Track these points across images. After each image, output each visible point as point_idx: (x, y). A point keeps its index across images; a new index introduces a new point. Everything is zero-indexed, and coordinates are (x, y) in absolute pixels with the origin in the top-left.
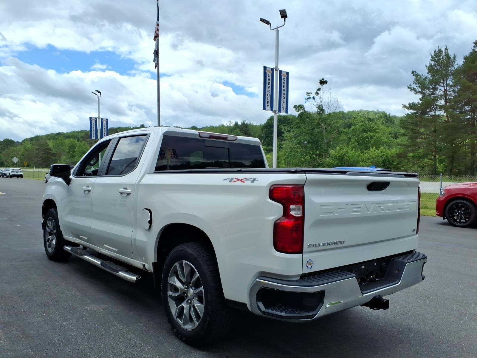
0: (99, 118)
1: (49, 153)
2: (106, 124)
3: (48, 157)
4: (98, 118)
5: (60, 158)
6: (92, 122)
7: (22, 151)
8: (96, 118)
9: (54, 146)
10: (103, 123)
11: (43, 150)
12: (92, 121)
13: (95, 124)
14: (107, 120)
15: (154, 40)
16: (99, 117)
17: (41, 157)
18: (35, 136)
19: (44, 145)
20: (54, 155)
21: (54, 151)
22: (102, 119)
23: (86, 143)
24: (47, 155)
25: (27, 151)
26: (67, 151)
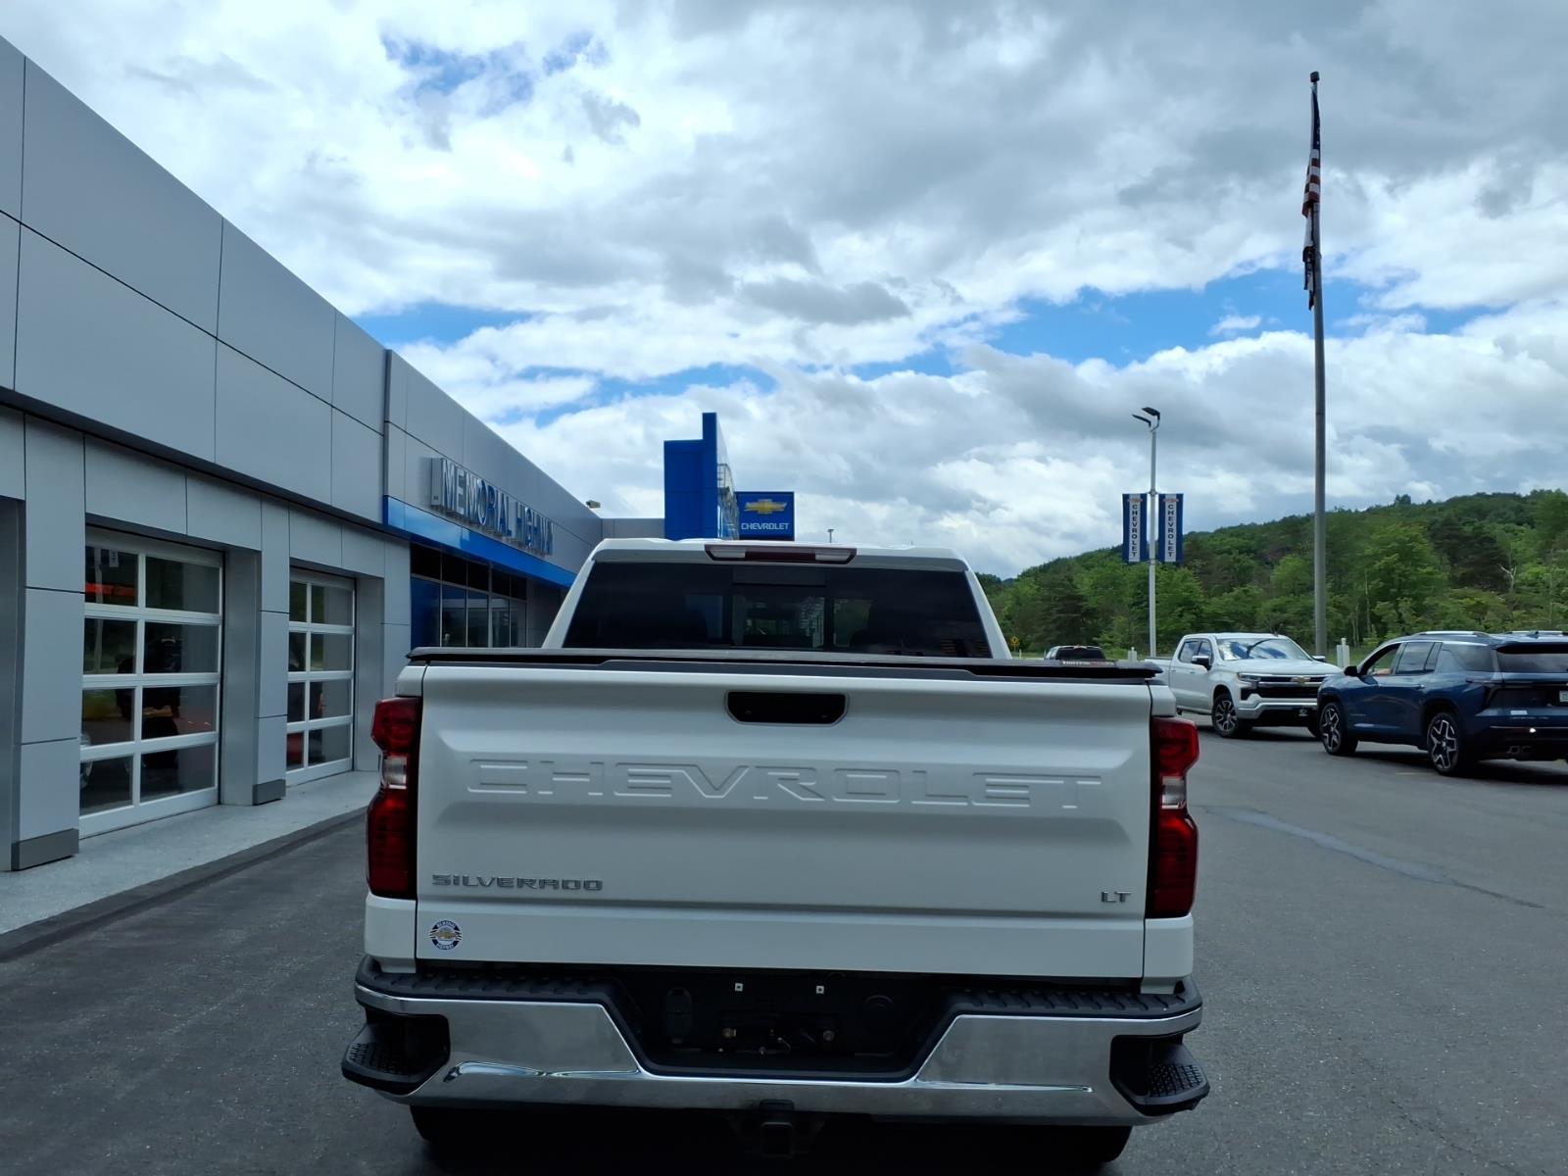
0: (1153, 496)
1: (1077, 609)
2: (1175, 513)
3: (1073, 620)
4: (1150, 493)
5: (1108, 621)
6: (1131, 507)
7: (1009, 604)
8: (1144, 497)
9: (1094, 586)
10: (1167, 509)
11: (1063, 598)
12: (1131, 504)
13: (1139, 513)
14: (1180, 497)
15: (1303, 213)
16: (1153, 492)
17: (1054, 621)
18: (1051, 560)
19: (1064, 586)
20: (1090, 613)
21: (1091, 604)
22: (1162, 497)
23: (1191, 572)
24: (1070, 615)
25: (1021, 605)
26: (1130, 600)
